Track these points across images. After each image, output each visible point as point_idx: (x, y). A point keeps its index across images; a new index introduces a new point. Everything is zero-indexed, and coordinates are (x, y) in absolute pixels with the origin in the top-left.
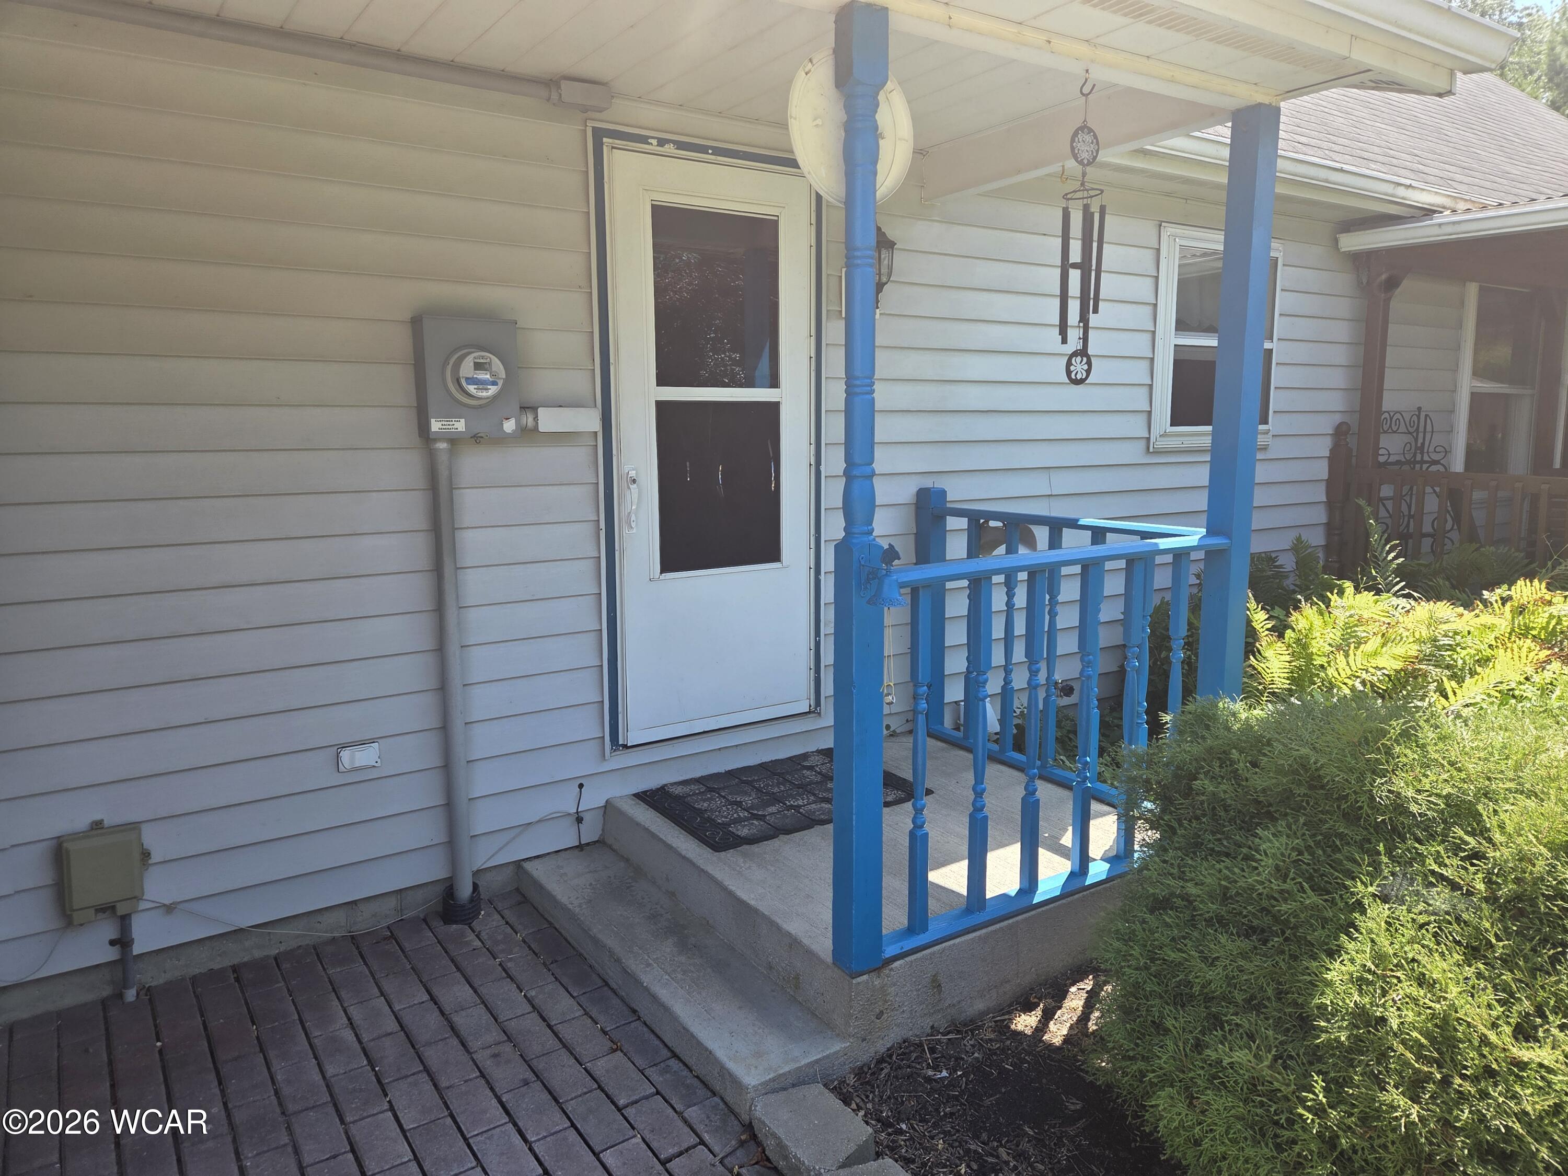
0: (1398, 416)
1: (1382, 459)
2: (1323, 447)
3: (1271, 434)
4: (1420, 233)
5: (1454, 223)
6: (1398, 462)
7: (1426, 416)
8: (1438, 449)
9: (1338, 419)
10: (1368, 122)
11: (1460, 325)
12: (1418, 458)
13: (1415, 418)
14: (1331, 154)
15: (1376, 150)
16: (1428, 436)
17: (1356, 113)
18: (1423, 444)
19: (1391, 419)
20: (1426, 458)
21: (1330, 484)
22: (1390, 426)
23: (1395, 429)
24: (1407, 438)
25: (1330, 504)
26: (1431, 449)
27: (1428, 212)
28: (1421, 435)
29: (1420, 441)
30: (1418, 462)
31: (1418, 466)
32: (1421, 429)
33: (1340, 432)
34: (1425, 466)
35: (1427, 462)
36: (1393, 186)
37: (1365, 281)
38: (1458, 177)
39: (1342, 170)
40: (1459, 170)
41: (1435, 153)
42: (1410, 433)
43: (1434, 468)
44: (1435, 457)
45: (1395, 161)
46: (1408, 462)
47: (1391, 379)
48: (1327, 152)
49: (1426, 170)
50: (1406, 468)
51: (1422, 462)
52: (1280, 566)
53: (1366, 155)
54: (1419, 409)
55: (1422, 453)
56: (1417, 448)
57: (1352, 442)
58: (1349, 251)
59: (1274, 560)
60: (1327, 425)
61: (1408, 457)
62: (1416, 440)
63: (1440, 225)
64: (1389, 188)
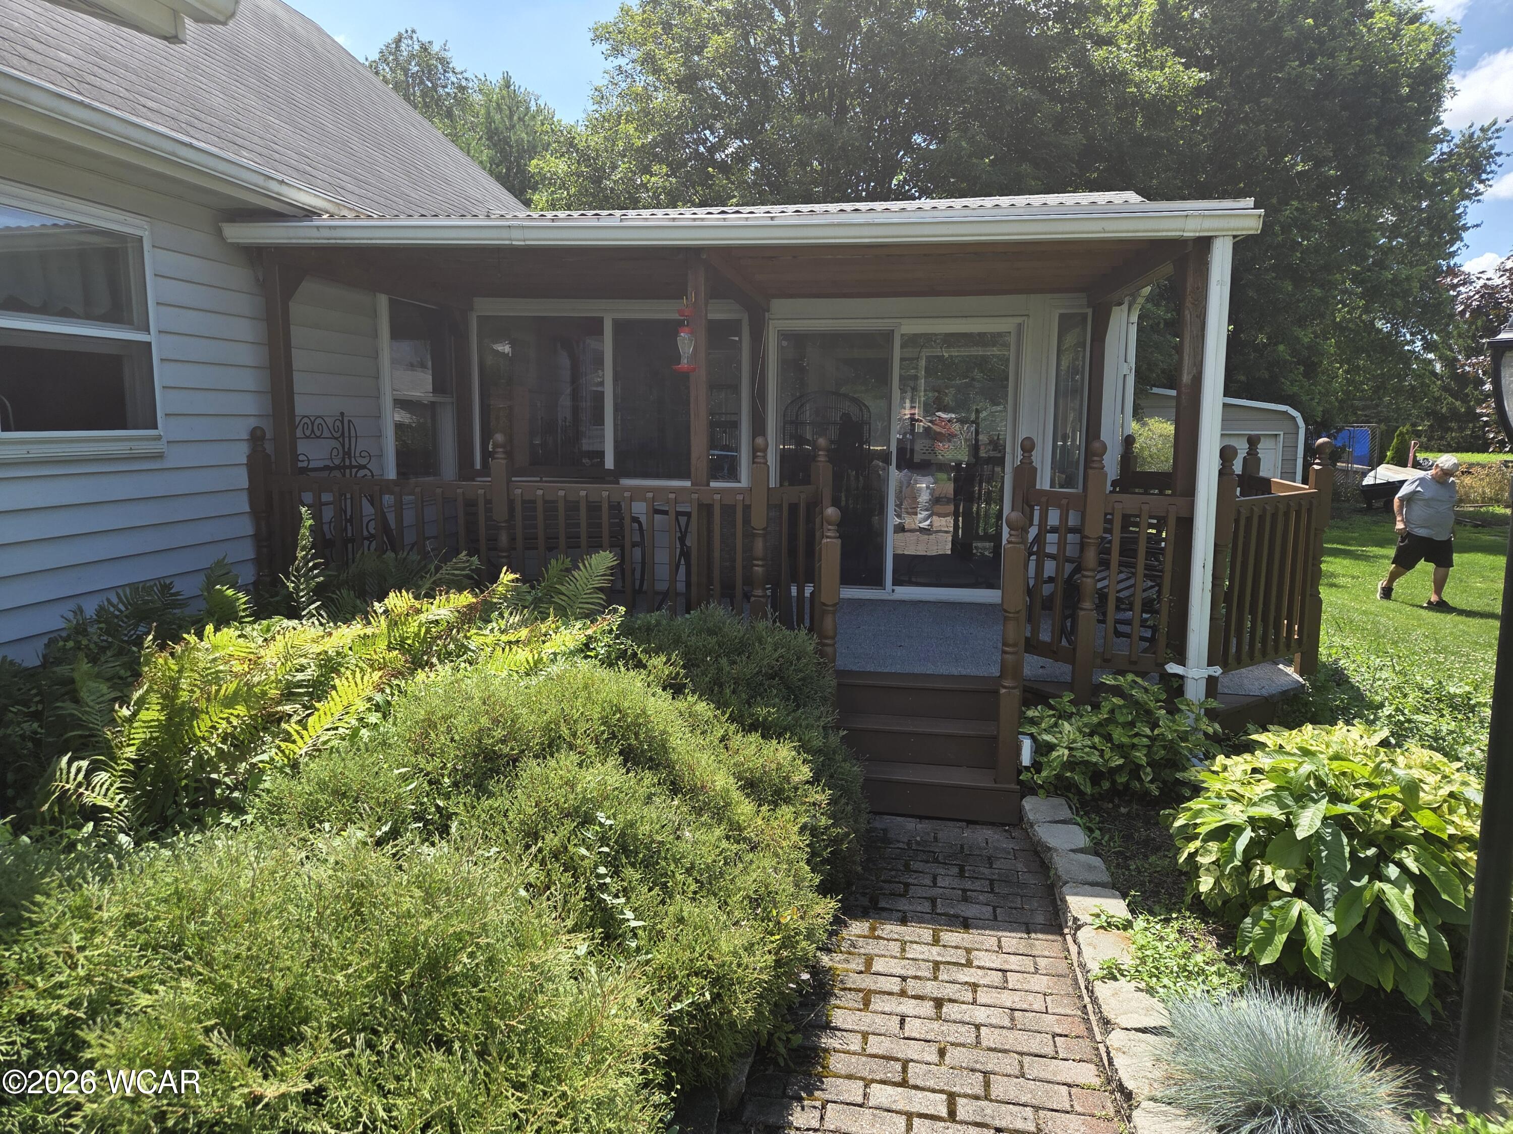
0: (319, 421)
1: (300, 465)
2: (240, 453)
3: (164, 440)
4: (301, 233)
5: (330, 227)
6: (326, 468)
7: (349, 421)
8: (363, 454)
9: (253, 422)
10: (259, 113)
11: (375, 335)
12: (347, 463)
13: (338, 423)
14: (189, 129)
15: (256, 139)
16: (353, 440)
17: (246, 101)
18: (350, 448)
19: (313, 424)
20: (354, 463)
21: (252, 491)
22: (313, 431)
23: (318, 434)
24: (335, 444)
25: (255, 513)
26: (357, 454)
27: (309, 213)
28: (347, 440)
29: (347, 446)
30: (348, 467)
31: (348, 471)
32: (346, 434)
33: (256, 437)
34: (354, 471)
35: (355, 467)
36: (262, 178)
37: (261, 279)
38: (349, 187)
39: (191, 146)
40: (353, 181)
41: (332, 161)
42: (336, 438)
43: (361, 473)
44: (363, 462)
45: (277, 156)
46: (337, 467)
47: (300, 382)
48: (184, 125)
49: (314, 172)
50: (337, 474)
51: (351, 467)
52: (177, 594)
53: (240, 141)
54: (342, 414)
55: (350, 458)
56: (345, 453)
57: (269, 447)
58: (238, 244)
59: (168, 587)
60: (242, 429)
61: (337, 462)
62: (343, 446)
63: (318, 227)
64: (260, 181)
